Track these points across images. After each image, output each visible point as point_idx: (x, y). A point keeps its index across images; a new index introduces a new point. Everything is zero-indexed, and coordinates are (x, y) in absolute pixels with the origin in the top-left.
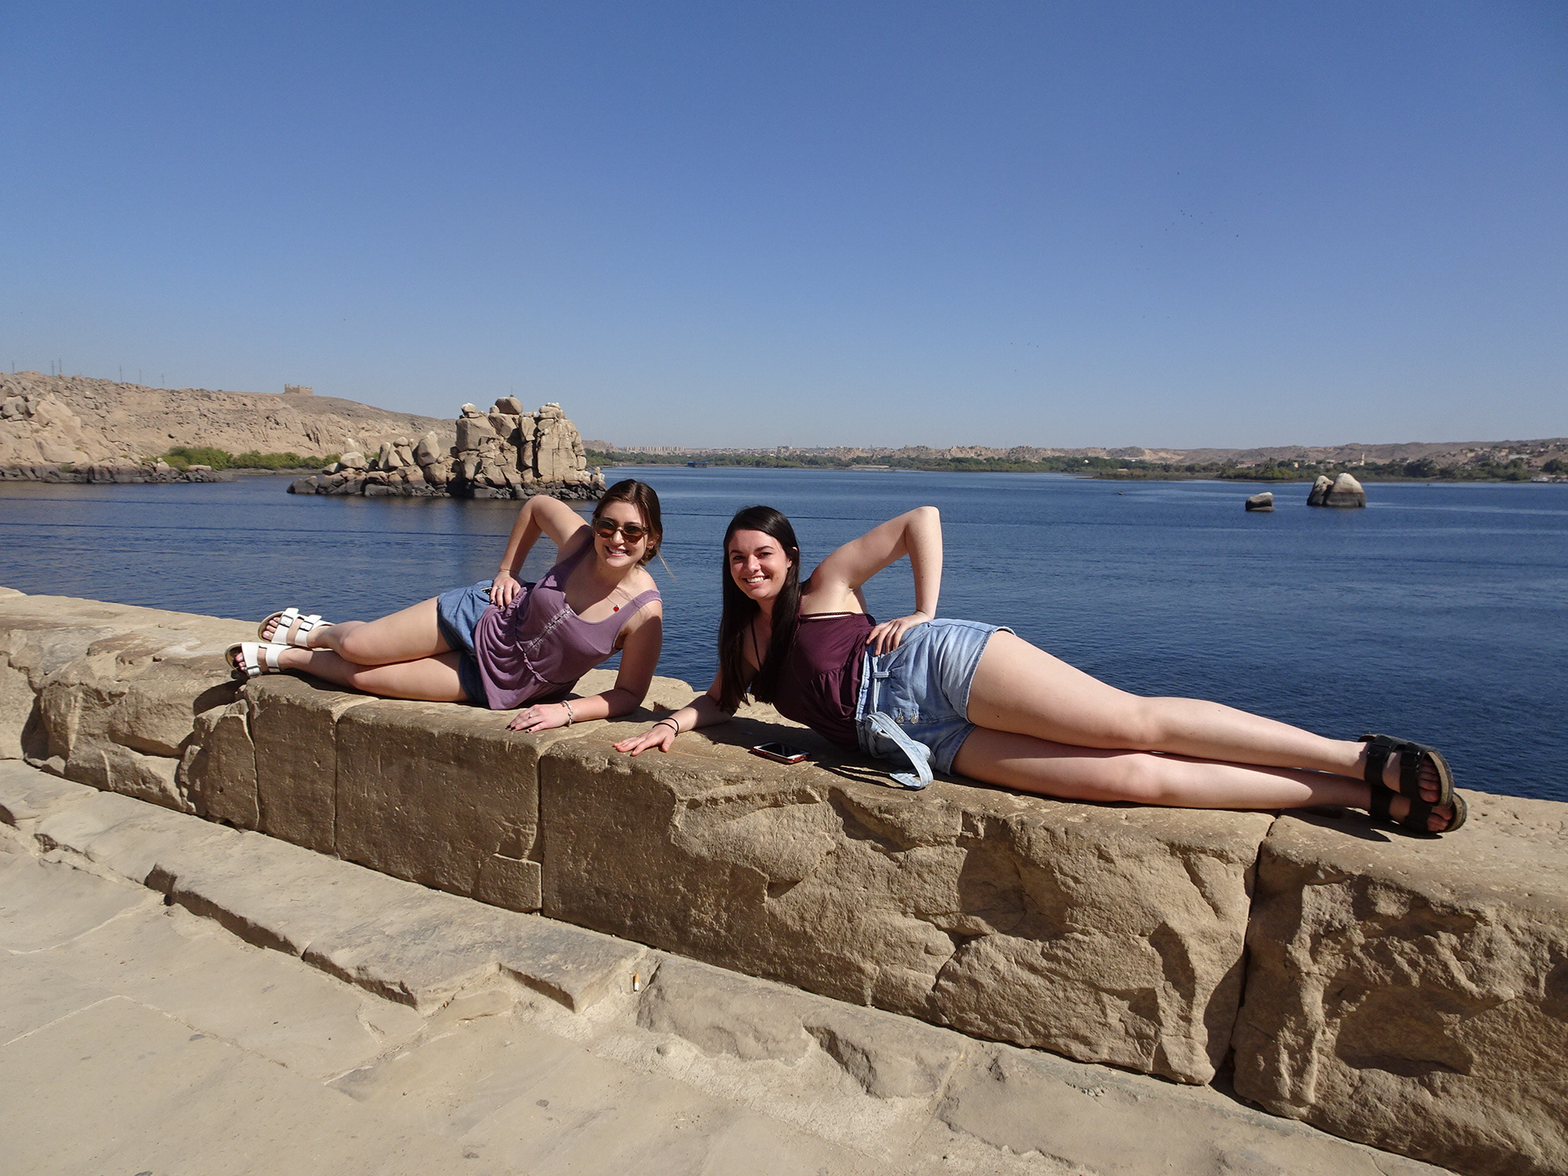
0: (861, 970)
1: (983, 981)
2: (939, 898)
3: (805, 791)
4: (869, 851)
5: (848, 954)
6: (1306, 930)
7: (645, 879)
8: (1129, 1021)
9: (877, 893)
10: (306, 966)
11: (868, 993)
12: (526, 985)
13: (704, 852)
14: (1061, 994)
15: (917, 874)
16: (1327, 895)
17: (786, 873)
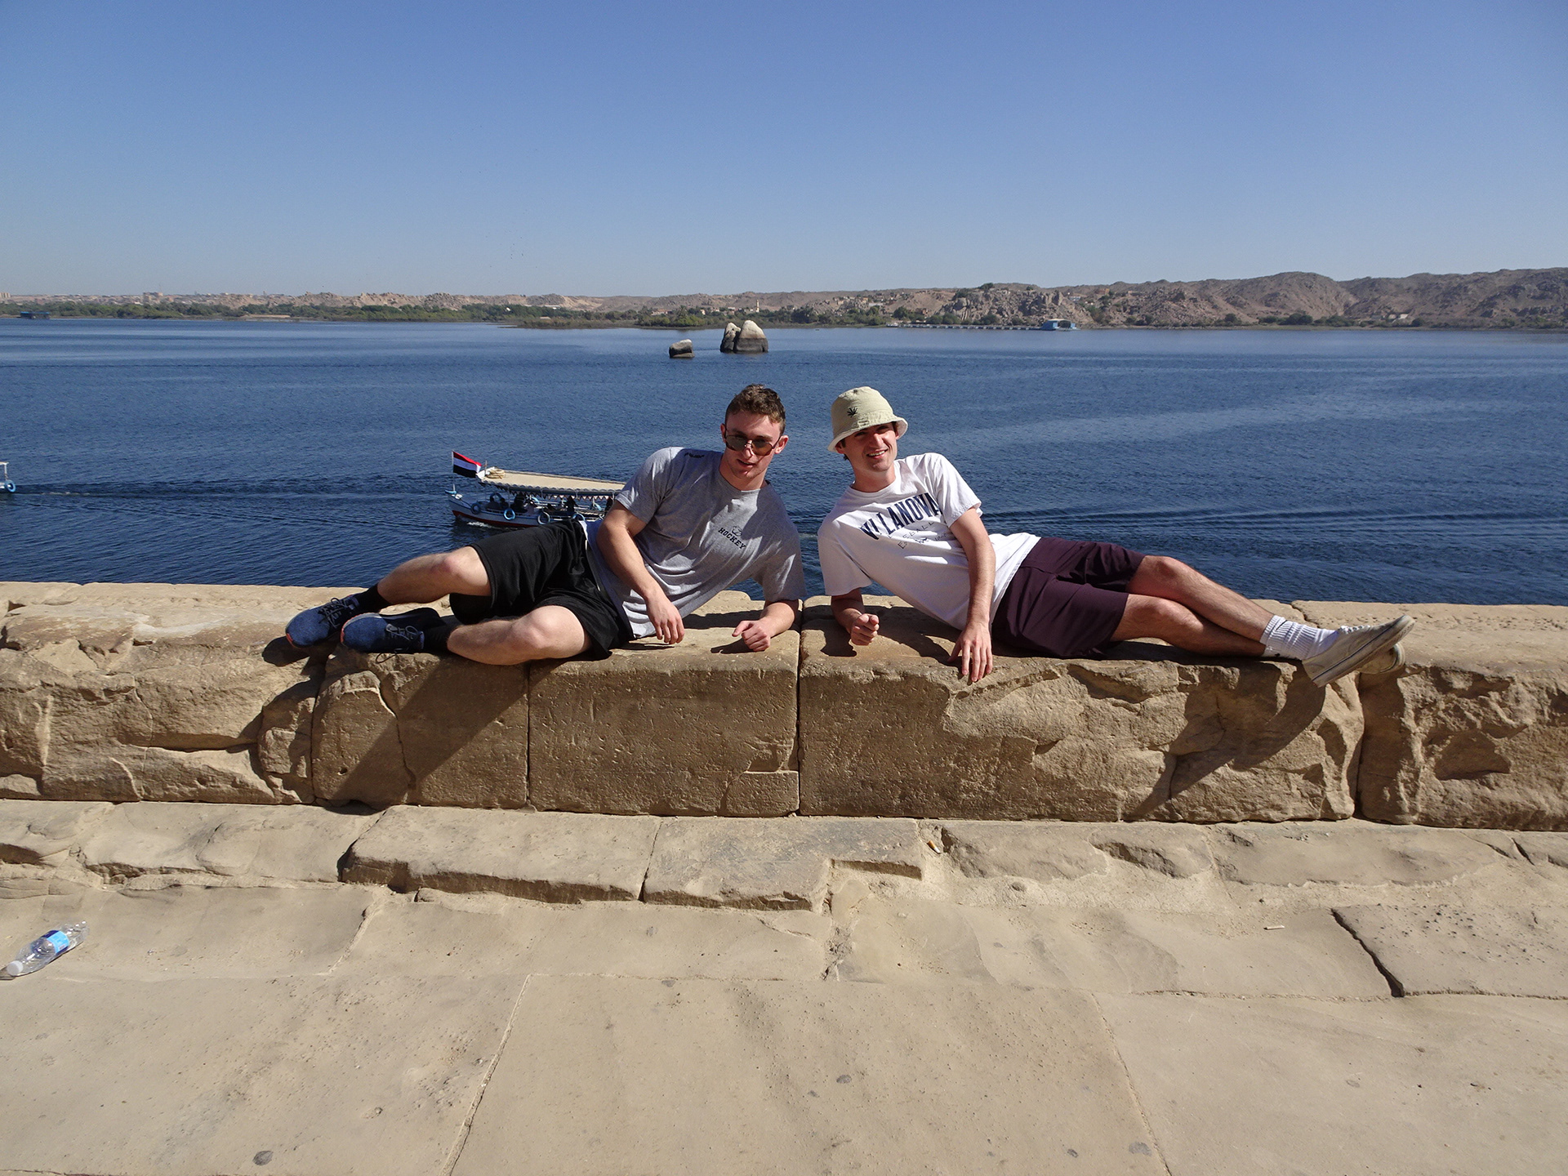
0: (1115, 796)
1: (1209, 784)
2: (1167, 732)
3: (1050, 671)
4: (1112, 708)
5: (1104, 787)
6: (1410, 707)
7: (915, 764)
8: (1303, 789)
9: (1123, 738)
10: (649, 907)
11: (1119, 811)
12: (865, 870)
13: (975, 732)
14: (1262, 781)
15: (1152, 718)
16: (1413, 683)
17: (1052, 736)
